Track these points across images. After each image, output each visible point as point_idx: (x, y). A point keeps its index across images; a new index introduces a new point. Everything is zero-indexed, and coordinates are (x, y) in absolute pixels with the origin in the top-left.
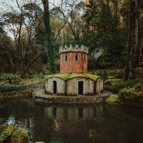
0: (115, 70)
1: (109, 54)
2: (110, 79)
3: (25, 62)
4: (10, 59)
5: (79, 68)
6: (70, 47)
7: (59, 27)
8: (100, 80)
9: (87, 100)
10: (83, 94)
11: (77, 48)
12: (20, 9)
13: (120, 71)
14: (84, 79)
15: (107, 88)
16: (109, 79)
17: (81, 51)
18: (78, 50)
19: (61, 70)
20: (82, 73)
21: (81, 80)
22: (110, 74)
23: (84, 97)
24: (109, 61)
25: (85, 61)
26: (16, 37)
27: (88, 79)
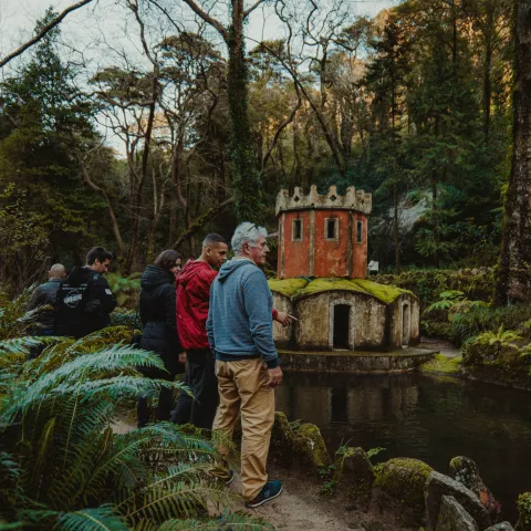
0: (467, 269)
1: (453, 213)
2: (446, 300)
3: (160, 236)
4: (112, 225)
5: (340, 263)
6: (311, 193)
7: (278, 113)
8: (406, 302)
9: (360, 365)
10: (348, 347)
11: (333, 198)
12: (151, 59)
13: (482, 273)
14: (354, 299)
15: (435, 331)
16: (442, 299)
17: (347, 205)
18: (337, 203)
19: (279, 265)
20: (348, 278)
21: (343, 301)
22: (448, 282)
23: (353, 354)
24: (450, 237)
25: (359, 240)
26: (133, 149)
27: (365, 297)
